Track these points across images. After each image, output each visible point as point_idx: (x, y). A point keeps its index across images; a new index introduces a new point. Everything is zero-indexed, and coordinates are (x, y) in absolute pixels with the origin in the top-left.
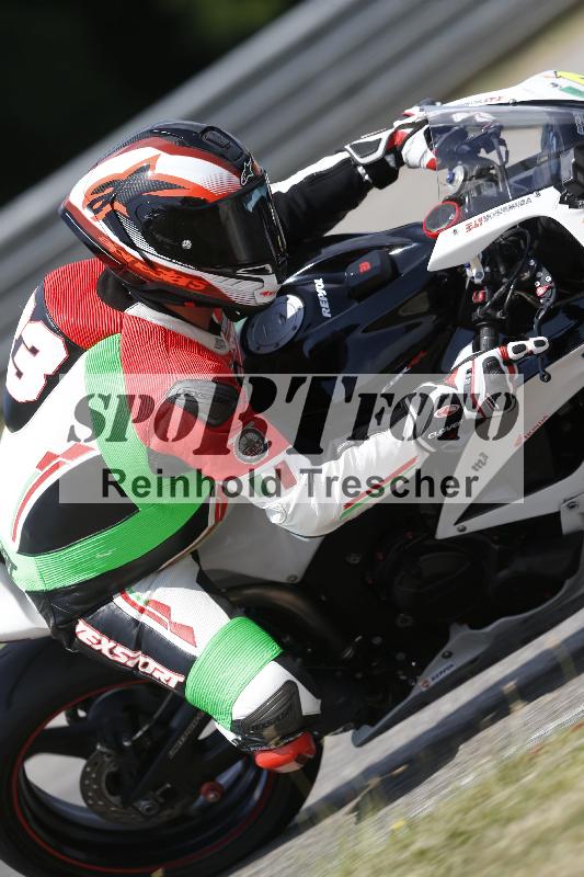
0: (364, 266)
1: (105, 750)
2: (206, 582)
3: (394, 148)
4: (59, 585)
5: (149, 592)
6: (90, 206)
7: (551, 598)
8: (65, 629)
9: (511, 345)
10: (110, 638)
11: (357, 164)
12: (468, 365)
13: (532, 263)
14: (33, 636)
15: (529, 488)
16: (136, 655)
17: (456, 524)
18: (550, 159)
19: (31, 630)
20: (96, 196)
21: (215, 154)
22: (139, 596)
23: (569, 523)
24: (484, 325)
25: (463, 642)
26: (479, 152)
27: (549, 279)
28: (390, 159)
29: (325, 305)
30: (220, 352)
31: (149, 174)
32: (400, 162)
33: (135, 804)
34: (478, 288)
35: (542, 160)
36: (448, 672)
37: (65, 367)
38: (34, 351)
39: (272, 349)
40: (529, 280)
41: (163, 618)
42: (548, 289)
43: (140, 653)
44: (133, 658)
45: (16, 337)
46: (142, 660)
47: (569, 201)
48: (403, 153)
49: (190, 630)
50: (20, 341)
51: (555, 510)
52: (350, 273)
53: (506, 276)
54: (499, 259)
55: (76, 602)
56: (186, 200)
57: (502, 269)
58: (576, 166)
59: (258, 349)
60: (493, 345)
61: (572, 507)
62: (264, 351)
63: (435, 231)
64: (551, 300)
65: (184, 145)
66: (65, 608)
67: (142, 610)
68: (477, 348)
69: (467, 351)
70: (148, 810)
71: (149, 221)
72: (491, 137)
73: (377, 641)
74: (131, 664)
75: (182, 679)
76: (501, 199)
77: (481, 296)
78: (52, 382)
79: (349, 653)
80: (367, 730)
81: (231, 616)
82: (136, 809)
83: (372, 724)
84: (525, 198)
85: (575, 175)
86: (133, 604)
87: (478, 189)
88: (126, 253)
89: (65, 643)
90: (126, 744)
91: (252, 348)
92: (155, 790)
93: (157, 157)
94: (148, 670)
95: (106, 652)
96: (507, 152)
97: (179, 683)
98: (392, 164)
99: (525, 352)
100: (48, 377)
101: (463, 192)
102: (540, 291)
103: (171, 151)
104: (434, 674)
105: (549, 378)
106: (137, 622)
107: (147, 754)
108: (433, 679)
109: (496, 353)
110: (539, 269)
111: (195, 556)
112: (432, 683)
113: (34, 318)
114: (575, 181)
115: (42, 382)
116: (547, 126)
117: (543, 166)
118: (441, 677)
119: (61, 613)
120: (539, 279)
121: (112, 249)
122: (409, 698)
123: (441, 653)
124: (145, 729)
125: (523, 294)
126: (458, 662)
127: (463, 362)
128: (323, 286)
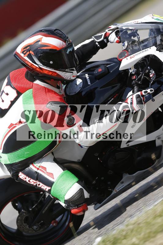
0: (100, 70)
1: (24, 211)
2: (56, 161)
3: (106, 37)
4: (14, 162)
5: (40, 164)
6: (23, 52)
7: (152, 165)
8: (16, 175)
9: (143, 91)
10: (29, 177)
11: (96, 42)
12: (131, 97)
13: (149, 68)
14: (5, 178)
15: (148, 133)
16: (36, 182)
17: (126, 144)
18: (152, 39)
19: (5, 176)
20: (25, 50)
21: (59, 36)
22: (37, 165)
23: (158, 143)
24: (135, 86)
25: (127, 178)
26: (131, 37)
27: (154, 72)
28: (105, 40)
29: (89, 81)
30: (60, 94)
31: (40, 43)
32: (108, 41)
33: (33, 227)
34: (133, 75)
35: (150, 39)
36: (122, 187)
37: (16, 99)
38: (7, 94)
39: (74, 94)
40: (148, 72)
41: (44, 171)
42: (153, 75)
43: (38, 181)
44: (36, 183)
45: (2, 90)
46: (38, 183)
47: (159, 50)
48: (109, 38)
49: (52, 174)
50: (3, 91)
51: (154, 139)
52: (95, 72)
53: (141, 71)
54: (139, 67)
55: (19, 167)
56: (50, 50)
57: (140, 69)
58: (161, 40)
59: (70, 94)
60: (138, 91)
61: (159, 139)
62: (71, 94)
63: (121, 59)
64: (154, 78)
65: (50, 34)
66: (16, 169)
67: (38, 169)
68: (133, 92)
69: (131, 93)
70: (36, 229)
71: (40, 56)
72: (135, 33)
73: (103, 178)
74: (35, 184)
75: (50, 188)
76: (139, 50)
77: (134, 77)
78: (13, 103)
79: (94, 182)
80: (99, 205)
81: (64, 170)
82: (33, 229)
83: (100, 203)
84: (147, 49)
85: (161, 42)
86: (36, 167)
87: (132, 47)
88: (34, 66)
89: (15, 179)
90: (30, 209)
91: (68, 93)
92: (38, 223)
93: (42, 38)
94: (40, 186)
95: (27, 181)
96: (139, 37)
97: (49, 190)
98: (106, 42)
99: (147, 93)
100: (11, 102)
101: (128, 48)
102: (151, 76)
103: (46, 36)
104: (118, 188)
105: (154, 100)
106: (36, 172)
107: (36, 212)
108: (118, 190)
109: (139, 93)
110: (151, 69)
111: (53, 153)
112: (118, 191)
113: (7, 85)
114: (161, 44)
115: (10, 103)
116: (151, 29)
117: (150, 41)
118: (120, 189)
119: (15, 170)
120: (151, 72)
121: (30, 65)
122: (111, 195)
123: (120, 182)
124: (36, 205)
125: (146, 77)
126: (125, 184)
127: (130, 96)
128: (88, 76)
